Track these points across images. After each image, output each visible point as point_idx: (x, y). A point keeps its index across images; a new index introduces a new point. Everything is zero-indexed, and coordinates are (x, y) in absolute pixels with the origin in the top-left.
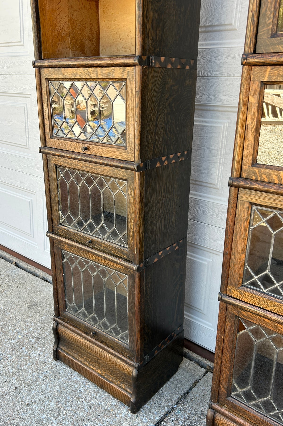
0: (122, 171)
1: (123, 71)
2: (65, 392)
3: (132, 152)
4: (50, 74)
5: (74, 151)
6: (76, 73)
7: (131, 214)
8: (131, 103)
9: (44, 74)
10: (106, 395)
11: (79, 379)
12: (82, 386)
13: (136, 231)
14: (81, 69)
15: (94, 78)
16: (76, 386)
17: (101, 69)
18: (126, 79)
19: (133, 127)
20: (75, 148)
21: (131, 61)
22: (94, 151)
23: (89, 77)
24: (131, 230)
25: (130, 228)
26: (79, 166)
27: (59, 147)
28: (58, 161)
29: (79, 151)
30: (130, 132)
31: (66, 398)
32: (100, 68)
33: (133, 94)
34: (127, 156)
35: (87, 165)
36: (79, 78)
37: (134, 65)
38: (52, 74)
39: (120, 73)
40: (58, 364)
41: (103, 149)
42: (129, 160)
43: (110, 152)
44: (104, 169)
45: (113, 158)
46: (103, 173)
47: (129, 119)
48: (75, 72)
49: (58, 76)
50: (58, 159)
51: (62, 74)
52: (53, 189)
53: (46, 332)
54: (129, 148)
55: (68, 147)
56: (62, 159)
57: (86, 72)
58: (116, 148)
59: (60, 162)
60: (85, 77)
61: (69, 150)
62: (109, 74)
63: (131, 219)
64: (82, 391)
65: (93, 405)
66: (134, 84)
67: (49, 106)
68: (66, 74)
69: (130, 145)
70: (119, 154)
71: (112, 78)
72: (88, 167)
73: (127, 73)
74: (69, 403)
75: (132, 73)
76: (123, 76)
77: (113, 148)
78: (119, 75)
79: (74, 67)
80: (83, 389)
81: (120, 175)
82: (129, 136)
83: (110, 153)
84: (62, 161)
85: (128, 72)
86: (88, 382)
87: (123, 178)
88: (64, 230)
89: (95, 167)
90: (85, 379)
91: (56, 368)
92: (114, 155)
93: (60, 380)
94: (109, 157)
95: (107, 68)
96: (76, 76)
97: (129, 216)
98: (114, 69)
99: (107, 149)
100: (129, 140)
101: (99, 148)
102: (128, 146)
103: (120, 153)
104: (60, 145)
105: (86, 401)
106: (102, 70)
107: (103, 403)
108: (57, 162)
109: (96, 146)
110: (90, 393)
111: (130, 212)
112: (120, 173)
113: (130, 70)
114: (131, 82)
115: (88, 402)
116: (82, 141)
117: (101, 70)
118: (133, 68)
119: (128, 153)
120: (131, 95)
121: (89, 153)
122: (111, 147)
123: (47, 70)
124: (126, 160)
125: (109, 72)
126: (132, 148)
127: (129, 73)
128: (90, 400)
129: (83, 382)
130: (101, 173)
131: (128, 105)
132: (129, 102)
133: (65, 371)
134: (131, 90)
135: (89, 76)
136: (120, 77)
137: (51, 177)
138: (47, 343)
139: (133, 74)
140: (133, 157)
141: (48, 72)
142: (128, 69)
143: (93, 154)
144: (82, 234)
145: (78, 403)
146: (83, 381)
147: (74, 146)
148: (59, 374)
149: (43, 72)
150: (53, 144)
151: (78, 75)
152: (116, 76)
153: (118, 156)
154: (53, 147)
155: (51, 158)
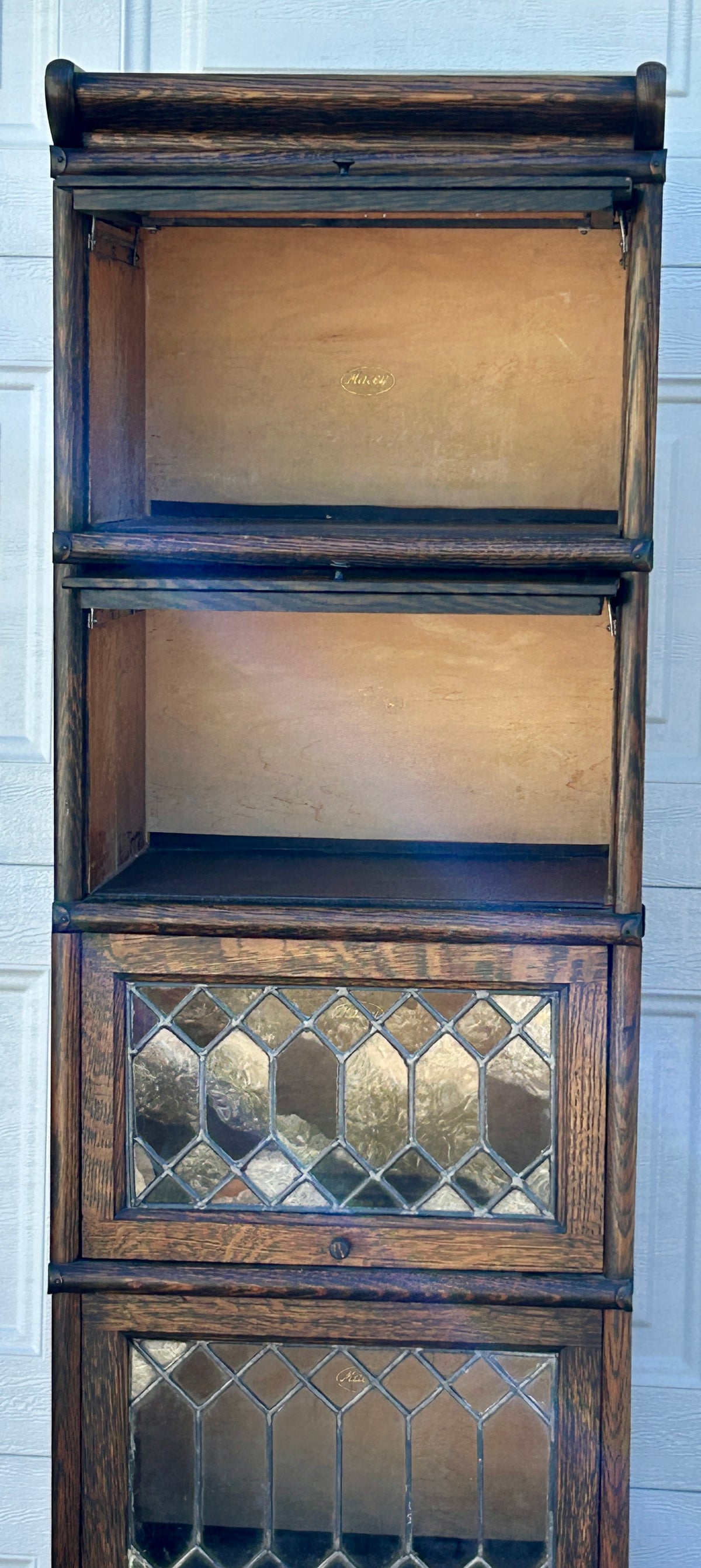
0: (540, 1316)
1: (553, 960)
3: (590, 1237)
4: (148, 958)
5: (267, 1261)
6: (309, 958)
7: (584, 1483)
8: (588, 1066)
9: (106, 953)
14: (337, 945)
15: (407, 977)
17: (443, 948)
18: (568, 985)
19: (595, 1150)
20: (273, 1248)
22: (387, 1252)
23: (376, 975)
24: (581, 1550)
25: (576, 1543)
26: (292, 1321)
27: (179, 1253)
28: (155, 1314)
29: (297, 1258)
30: (583, 1169)
32: (438, 946)
33: (599, 1035)
34: (567, 1254)
35: (339, 1313)
36: (323, 975)
37: (611, 943)
38: (159, 957)
39: (539, 965)
41: (437, 1238)
42: (576, 1270)
43: (478, 1246)
44: (438, 1317)
45: (493, 1268)
46: (434, 1336)
47: (578, 1122)
48: (302, 954)
49: (195, 967)
50: (155, 1308)
51: (223, 960)
52: (105, 1449)
54: (574, 1226)
55: (228, 1247)
56: (184, 1305)
57: (367, 956)
58: (506, 1229)
59: (169, 1317)
60: (357, 972)
61: (238, 1259)
62: (485, 966)
63: (579, 1505)
66: (602, 1003)
67: (120, 1085)
68: (247, 959)
69: (579, 1215)
70: (526, 1253)
71: (497, 980)
72: (344, 1319)
73: (570, 965)
75: (595, 968)
76: (552, 975)
77: (491, 1229)
78: (532, 972)
81: (528, 1331)
82: (576, 1183)
83: (474, 1252)
84: (181, 1314)
85: (578, 964)
87: (544, 1343)
89: (386, 1315)
92: (499, 1258)
94: (471, 1267)
95: (476, 947)
96: (303, 970)
97: (573, 1494)
98: (508, 950)
99: (458, 1239)
100: (577, 1196)
101: (417, 1237)
102: (572, 1220)
103: (527, 1249)
104: (176, 1244)
106: (449, 951)
108: (148, 1320)
109: (402, 1232)
111: (574, 1477)
112: (527, 1325)
113: (585, 958)
114: (591, 998)
116: (312, 1216)
117: (443, 951)
118: (602, 950)
119: (572, 1246)
120: (588, 1040)
121: (358, 1262)
122: (474, 1228)
123: (131, 942)
124: (560, 1269)
125: (484, 958)
126: (589, 1225)
127: (580, 966)
130: (419, 1338)
131: (576, 1074)
132: (579, 1063)
134: (589, 1024)
135: (379, 970)
136: (538, 977)
137: (98, 1392)
139: (600, 971)
140: (595, 1255)
141: (135, 950)
142: (576, 952)
143: (380, 1263)
147: (269, 1242)
149: (102, 949)
150: (131, 1243)
151: (316, 967)
152: (520, 974)
153: (519, 1261)
154: (131, 1256)
155: (110, 1307)
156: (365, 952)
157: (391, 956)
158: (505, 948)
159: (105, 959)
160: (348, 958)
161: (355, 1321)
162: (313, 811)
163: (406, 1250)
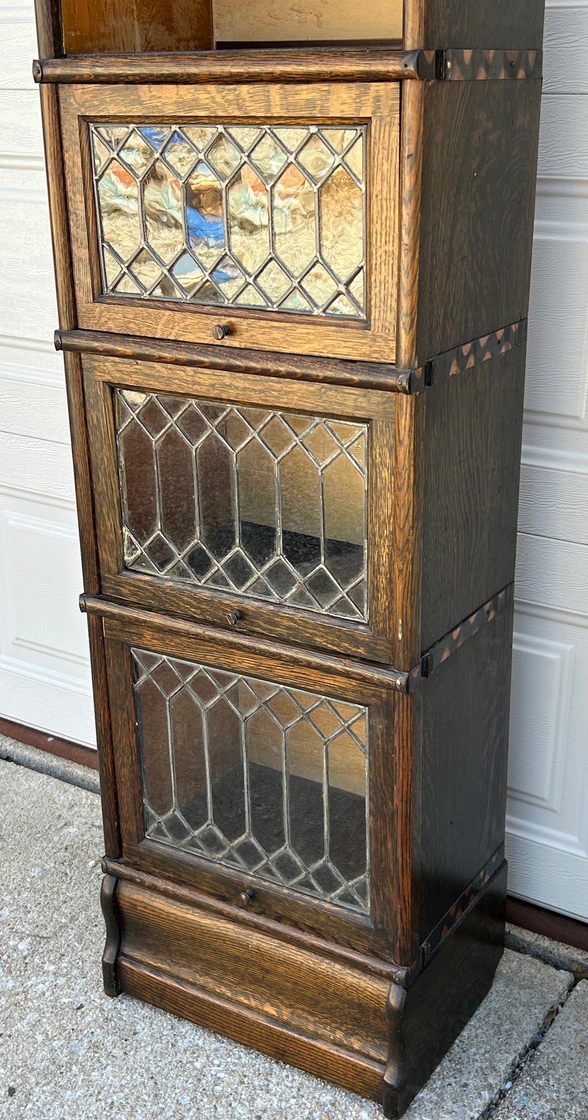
0: (354, 394)
1: (359, 96)
2: (169, 1085)
3: (387, 334)
4: (96, 103)
5: (181, 339)
6: (193, 100)
7: (384, 522)
8: (385, 190)
9: (72, 100)
10: (296, 1077)
11: (200, 1043)
12: (216, 1062)
13: (400, 571)
14: (211, 88)
15: (258, 115)
16: (198, 1065)
17: (281, 88)
18: (370, 118)
19: (391, 262)
20: (185, 329)
21: (392, 66)
22: (254, 338)
23: (237, 113)
24: (382, 569)
25: (379, 565)
26: (199, 384)
27: (130, 328)
28: (121, 371)
29: (200, 338)
30: (383, 277)
31: (178, 1101)
32: (278, 86)
33: (393, 162)
34: (371, 347)
35: (227, 381)
36: (203, 114)
37: (400, 79)
38: (103, 102)
39: (349, 101)
40: (124, 1006)
41: (285, 329)
42: (377, 360)
43: (312, 337)
44: (288, 390)
45: (322, 354)
46: (286, 403)
47: (379, 239)
48: (189, 97)
49: (124, 110)
50: (121, 367)
51: (140, 104)
52: (102, 459)
53: (55, 916)
54: (376, 325)
55: (158, 327)
56: (137, 367)
57: (231, 97)
58: (330, 325)
59: (129, 374)
60: (226, 111)
61: (165, 337)
62: (311, 103)
63: (381, 537)
64: (221, 1075)
65: (265, 1111)
66: (395, 134)
67: (90, 203)
68: (155, 102)
69: (379, 315)
70: (344, 344)
71: (319, 115)
72: (230, 386)
73: (371, 100)
74: (191, 1114)
75: (391, 102)
76: (358, 110)
77: (321, 324)
78: (344, 107)
79: (186, 83)
80: (220, 1069)
81: (345, 405)
82: (378, 289)
83: (309, 342)
84: (136, 373)
85: (377, 99)
86: (229, 1047)
87: (357, 415)
88: (141, 584)
89: (256, 385)
90: (219, 1041)
91: (121, 1019)
92: (325, 347)
93: (143, 1052)
94: (307, 352)
95: (305, 87)
96: (191, 110)
97: (377, 529)
98: (326, 88)
99: (299, 330)
100: (378, 299)
101: (273, 327)
102: (375, 319)
103: (345, 341)
104: (129, 322)
105: (240, 1102)
106: (286, 91)
107: (293, 1101)
108: (118, 375)
109: (263, 323)
110: (246, 1080)
111: (377, 516)
112: (345, 400)
113: (382, 93)
114: (387, 129)
115: (247, 1104)
116: (209, 308)
117: (281, 91)
118: (394, 85)
119: (375, 340)
120: (385, 167)
121: (236, 344)
122: (314, 323)
123: (86, 90)
124: (366, 359)
125: (309, 97)
126: (387, 324)
127: (379, 101)
128: (253, 1100)
129: (217, 1050)
130: (277, 404)
131: (377, 196)
132: (379, 187)
133: (151, 1023)
134: (386, 152)
135: (240, 108)
136: (349, 112)
137: (95, 422)
138: (69, 950)
139: (393, 105)
140: (391, 349)
141: (87, 97)
142: (377, 88)
143: (249, 346)
144: (207, 594)
145: (219, 1110)
146: (213, 1046)
147: (182, 325)
148: (135, 1034)
149: (70, 96)
150: (103, 320)
151: (199, 107)
152: (335, 111)
153: (338, 350)
154: (104, 329)
155: (96, 364)
156: (231, 92)
157: (247, 96)
158: (324, 87)
159: (71, 104)
160: (219, 99)
161: (236, 388)
162: (316, 18)
163: (266, 337)
